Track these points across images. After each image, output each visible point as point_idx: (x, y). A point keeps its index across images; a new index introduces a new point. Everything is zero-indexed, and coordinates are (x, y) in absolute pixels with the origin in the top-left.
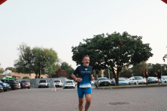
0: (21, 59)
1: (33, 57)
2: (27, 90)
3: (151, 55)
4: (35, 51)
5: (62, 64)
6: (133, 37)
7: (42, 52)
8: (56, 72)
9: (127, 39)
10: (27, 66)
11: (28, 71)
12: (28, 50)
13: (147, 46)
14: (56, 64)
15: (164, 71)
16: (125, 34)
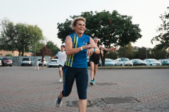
0: (3, 35)
1: (16, 34)
2: (9, 67)
3: (140, 36)
4: (18, 27)
5: (48, 43)
6: (123, 17)
7: (26, 28)
8: (41, 50)
9: (116, 18)
10: (10, 43)
11: (10, 48)
12: (10, 25)
13: (136, 26)
14: (41, 42)
15: (149, 54)
16: (115, 13)
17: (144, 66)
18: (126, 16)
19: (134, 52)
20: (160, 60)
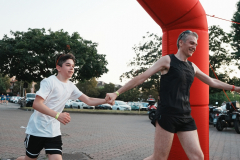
9: (77, 42)
13: (102, 58)
16: (76, 36)
17: (108, 111)
18: (90, 42)
19: (98, 90)
20: (130, 103)
